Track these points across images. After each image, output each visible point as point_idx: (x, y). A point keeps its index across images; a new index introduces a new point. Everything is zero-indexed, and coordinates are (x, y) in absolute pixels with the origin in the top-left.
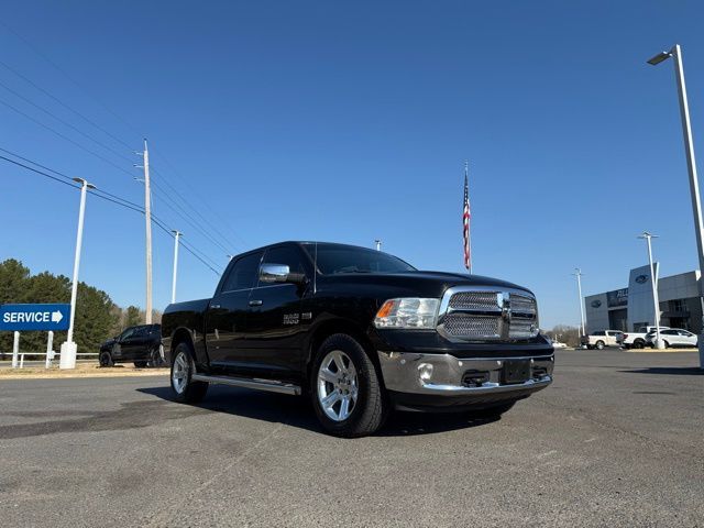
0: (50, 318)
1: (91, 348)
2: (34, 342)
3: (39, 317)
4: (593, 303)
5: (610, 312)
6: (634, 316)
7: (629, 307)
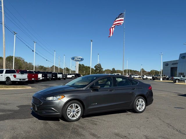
4: (166, 64)
6: (179, 70)
7: (178, 67)
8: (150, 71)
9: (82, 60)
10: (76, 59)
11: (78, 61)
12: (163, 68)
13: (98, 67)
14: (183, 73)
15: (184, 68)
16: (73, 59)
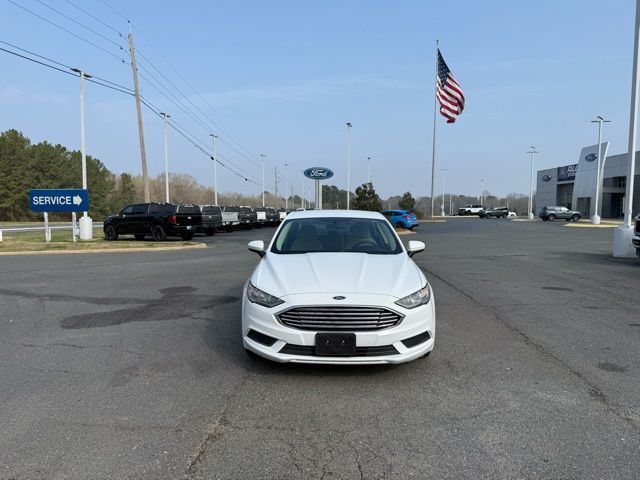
0: (72, 201)
3: (62, 200)
4: (544, 177)
5: (559, 186)
6: (579, 191)
7: (576, 182)
8: (504, 197)
9: (330, 174)
10: (315, 173)
11: (321, 177)
12: (538, 186)
13: (365, 191)
14: (589, 199)
15: (592, 185)
16: (308, 173)
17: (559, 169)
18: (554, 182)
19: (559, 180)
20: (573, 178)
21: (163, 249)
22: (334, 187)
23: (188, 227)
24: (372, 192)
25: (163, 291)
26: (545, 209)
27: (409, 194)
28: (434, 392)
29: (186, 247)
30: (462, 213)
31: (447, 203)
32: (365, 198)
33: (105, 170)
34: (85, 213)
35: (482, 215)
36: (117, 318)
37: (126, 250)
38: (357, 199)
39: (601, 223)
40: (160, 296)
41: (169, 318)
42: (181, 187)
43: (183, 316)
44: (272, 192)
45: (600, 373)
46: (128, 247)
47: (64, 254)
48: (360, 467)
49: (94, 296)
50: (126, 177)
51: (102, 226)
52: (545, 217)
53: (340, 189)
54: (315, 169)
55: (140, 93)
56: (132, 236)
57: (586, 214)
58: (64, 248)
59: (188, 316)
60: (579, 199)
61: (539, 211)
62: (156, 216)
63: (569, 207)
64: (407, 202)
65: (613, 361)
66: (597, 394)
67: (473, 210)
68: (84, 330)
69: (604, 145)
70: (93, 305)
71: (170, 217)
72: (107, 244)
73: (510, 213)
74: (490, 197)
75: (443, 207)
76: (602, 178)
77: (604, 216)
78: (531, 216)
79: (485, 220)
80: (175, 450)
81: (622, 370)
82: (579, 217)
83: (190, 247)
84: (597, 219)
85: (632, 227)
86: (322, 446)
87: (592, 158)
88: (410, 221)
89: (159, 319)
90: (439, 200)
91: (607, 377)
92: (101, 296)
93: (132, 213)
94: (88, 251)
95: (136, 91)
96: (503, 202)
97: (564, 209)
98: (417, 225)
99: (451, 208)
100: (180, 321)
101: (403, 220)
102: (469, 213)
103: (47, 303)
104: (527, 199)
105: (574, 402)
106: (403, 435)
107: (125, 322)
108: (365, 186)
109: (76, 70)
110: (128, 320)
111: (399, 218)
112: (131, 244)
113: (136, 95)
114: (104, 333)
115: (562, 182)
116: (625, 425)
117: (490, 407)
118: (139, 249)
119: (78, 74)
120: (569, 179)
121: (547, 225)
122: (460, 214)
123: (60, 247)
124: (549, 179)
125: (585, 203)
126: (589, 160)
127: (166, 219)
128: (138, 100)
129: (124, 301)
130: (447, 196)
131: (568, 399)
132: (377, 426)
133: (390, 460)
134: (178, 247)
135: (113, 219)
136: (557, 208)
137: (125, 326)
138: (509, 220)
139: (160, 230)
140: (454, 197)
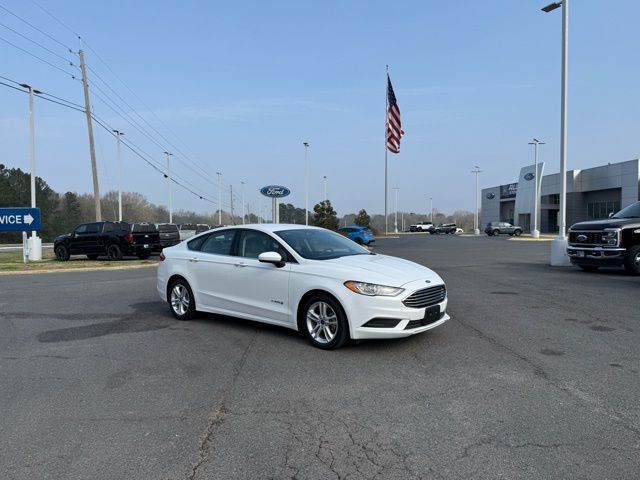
0: (22, 220)
1: (48, 241)
2: (13, 235)
3: (12, 220)
4: (488, 195)
5: (502, 203)
6: (519, 208)
7: (517, 199)
9: (286, 192)
10: (272, 191)
11: (278, 196)
12: (483, 204)
13: (323, 209)
14: (529, 215)
15: (531, 202)
16: (265, 191)
17: (501, 187)
18: (498, 200)
19: (502, 198)
20: (514, 196)
21: (121, 268)
22: (290, 205)
23: (145, 246)
24: (330, 210)
25: (134, 306)
26: (490, 224)
27: (364, 212)
28: (405, 377)
29: (144, 265)
30: (414, 229)
31: (399, 221)
32: (323, 215)
33: (48, 189)
34: (34, 233)
35: (431, 231)
36: (96, 331)
37: (82, 269)
38: (316, 216)
39: (541, 237)
40: (131, 311)
41: (148, 330)
42: (130, 206)
43: (160, 328)
44: (228, 210)
45: (542, 357)
46: (85, 267)
47: (15, 275)
48: (350, 436)
49: (63, 312)
50: (70, 196)
51: (53, 246)
52: (490, 233)
53: (296, 207)
54: (271, 187)
55: (91, 110)
56: (85, 256)
57: (527, 228)
58: (16, 268)
59: (165, 327)
60: (521, 215)
61: (485, 227)
62: (111, 235)
63: (512, 223)
64: (363, 220)
65: (552, 348)
66: (540, 372)
67: (424, 227)
68: (64, 343)
69: (541, 165)
70: (66, 321)
71: (127, 236)
72: (60, 264)
73: (458, 230)
74: (439, 215)
75: (396, 224)
76: (539, 196)
77: (542, 231)
78: (478, 231)
79: (434, 236)
80: (185, 434)
81: (559, 354)
82: (521, 232)
83: (149, 265)
84: (537, 233)
85: (566, 238)
86: (316, 423)
87: (530, 177)
88: (367, 237)
89: (138, 331)
90: (392, 217)
91: (548, 360)
92: (71, 312)
93: (86, 233)
94: (42, 271)
95: (87, 108)
96: (450, 219)
97: (507, 225)
98: (373, 241)
99: (404, 226)
100: (160, 331)
101: (361, 236)
102: (420, 229)
103: (15, 321)
104: (473, 216)
105: (522, 379)
106: (385, 410)
107: (104, 334)
108: (323, 204)
109: (25, 86)
110: (107, 332)
111: (357, 234)
112: (87, 263)
113: (88, 112)
114: (87, 345)
115: (504, 199)
116: (562, 393)
117: (454, 387)
118: (96, 269)
119: (27, 89)
120: (511, 196)
121: (492, 240)
122: (412, 231)
123: (10, 268)
124: (492, 197)
125: (526, 218)
126: (528, 179)
127: (122, 238)
128: (89, 117)
129: (96, 317)
130: (399, 214)
131: (517, 378)
132: (360, 405)
133: (375, 429)
134: (136, 265)
135: (65, 239)
136: (501, 224)
137: (105, 337)
138: (457, 235)
139: (115, 249)
140: (405, 215)
